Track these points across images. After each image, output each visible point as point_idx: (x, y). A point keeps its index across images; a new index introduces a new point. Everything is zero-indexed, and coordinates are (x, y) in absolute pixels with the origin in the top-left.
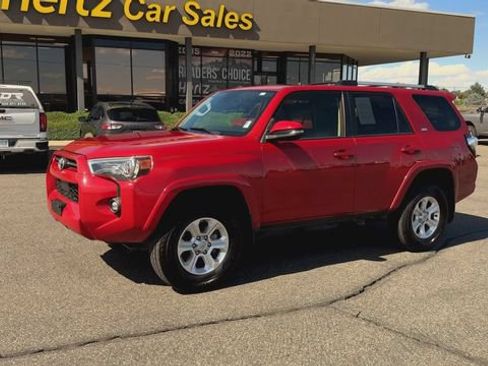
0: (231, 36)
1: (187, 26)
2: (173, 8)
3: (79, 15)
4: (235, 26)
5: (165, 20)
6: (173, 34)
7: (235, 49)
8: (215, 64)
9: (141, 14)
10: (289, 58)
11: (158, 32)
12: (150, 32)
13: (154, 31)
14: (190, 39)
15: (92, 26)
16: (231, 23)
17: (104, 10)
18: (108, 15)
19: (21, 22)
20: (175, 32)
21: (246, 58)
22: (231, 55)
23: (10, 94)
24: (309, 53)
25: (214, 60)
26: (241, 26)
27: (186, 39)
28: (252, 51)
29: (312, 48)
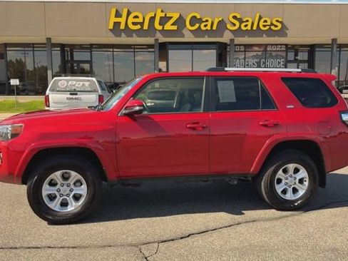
0: (264, 35)
1: (230, 30)
2: (220, 19)
3: (156, 29)
4: (268, 27)
5: (214, 28)
6: (220, 37)
7: (272, 45)
8: (256, 57)
9: (197, 25)
10: (317, 49)
11: (209, 37)
12: (204, 37)
13: (206, 36)
14: (233, 40)
15: (165, 36)
16: (264, 26)
17: (172, 25)
18: (175, 28)
19: (120, 36)
20: (221, 36)
21: (280, 51)
22: (268, 49)
23: (81, 83)
24: (332, 44)
25: (255, 53)
26: (273, 27)
27: (231, 40)
28: (286, 45)
29: (334, 40)
